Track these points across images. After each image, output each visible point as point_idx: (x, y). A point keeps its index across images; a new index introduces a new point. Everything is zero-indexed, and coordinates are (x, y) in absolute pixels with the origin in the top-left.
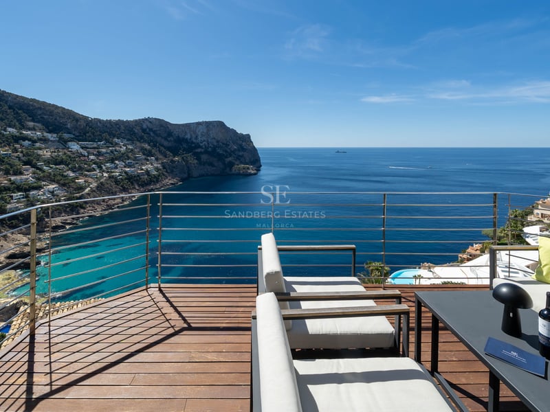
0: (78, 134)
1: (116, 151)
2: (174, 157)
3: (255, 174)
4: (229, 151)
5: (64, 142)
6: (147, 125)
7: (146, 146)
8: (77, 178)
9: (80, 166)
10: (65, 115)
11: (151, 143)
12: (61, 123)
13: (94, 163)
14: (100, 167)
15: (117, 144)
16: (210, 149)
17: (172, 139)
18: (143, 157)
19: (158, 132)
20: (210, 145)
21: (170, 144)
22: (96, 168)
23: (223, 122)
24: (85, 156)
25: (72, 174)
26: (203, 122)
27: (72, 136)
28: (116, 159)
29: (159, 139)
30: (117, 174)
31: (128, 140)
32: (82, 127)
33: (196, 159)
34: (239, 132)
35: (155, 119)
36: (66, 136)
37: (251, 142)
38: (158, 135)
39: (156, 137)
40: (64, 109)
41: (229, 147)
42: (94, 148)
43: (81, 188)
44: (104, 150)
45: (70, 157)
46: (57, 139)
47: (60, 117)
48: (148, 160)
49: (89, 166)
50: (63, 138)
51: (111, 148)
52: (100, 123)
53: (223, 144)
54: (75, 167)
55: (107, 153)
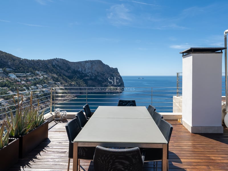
0: (14, 69)
1: (37, 78)
2: (72, 82)
3: (121, 92)
4: (105, 78)
5: (6, 73)
6: (55, 63)
7: (55, 76)
8: (15, 95)
9: (16, 88)
10: (7, 57)
11: (58, 74)
12: (5, 62)
13: (25, 86)
14: (28, 89)
15: (37, 74)
16: (93, 77)
17: (71, 71)
18: (54, 82)
19: (62, 67)
20: (93, 75)
21: (69, 74)
22: (25, 89)
23: (101, 61)
24: (19, 82)
25: (11, 93)
26: (89, 61)
27: (12, 70)
28: (38, 84)
29: (62, 71)
30: (38, 92)
31: (44, 72)
32: (17, 64)
33: (85, 83)
34: (111, 67)
35: (60, 59)
36: (8, 70)
37: (119, 73)
38: (62, 69)
39: (60, 70)
40: (6, 53)
41: (105, 76)
42: (24, 77)
43: (17, 101)
44: (30, 78)
45: (10, 82)
46: (3, 72)
47: (4, 58)
48: (56, 84)
49: (22, 87)
50: (6, 71)
51: (34, 77)
52: (28, 62)
53: (101, 74)
54: (13, 89)
55: (32, 80)
